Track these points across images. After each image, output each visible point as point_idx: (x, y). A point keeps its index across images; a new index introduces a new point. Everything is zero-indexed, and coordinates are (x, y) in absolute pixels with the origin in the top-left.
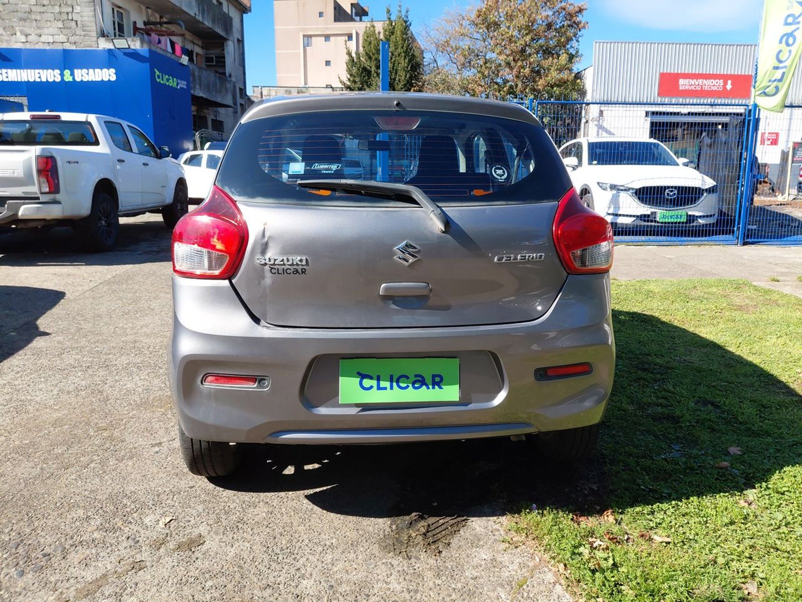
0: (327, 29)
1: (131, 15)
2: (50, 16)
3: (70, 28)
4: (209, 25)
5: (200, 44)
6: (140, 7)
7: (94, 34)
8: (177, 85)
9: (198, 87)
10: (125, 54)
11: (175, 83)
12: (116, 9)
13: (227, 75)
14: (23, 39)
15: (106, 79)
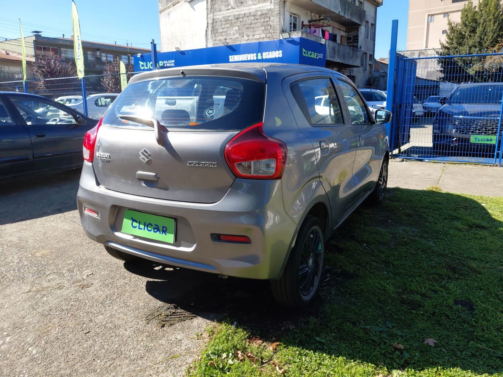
0: (446, 8)
1: (301, 18)
2: (259, 25)
3: (268, 29)
4: (348, 18)
5: (344, 30)
6: (307, 12)
7: (278, 31)
8: (317, 57)
9: (336, 56)
10: (288, 41)
11: (315, 56)
12: (293, 16)
13: (359, 47)
14: (246, 38)
15: (277, 57)
